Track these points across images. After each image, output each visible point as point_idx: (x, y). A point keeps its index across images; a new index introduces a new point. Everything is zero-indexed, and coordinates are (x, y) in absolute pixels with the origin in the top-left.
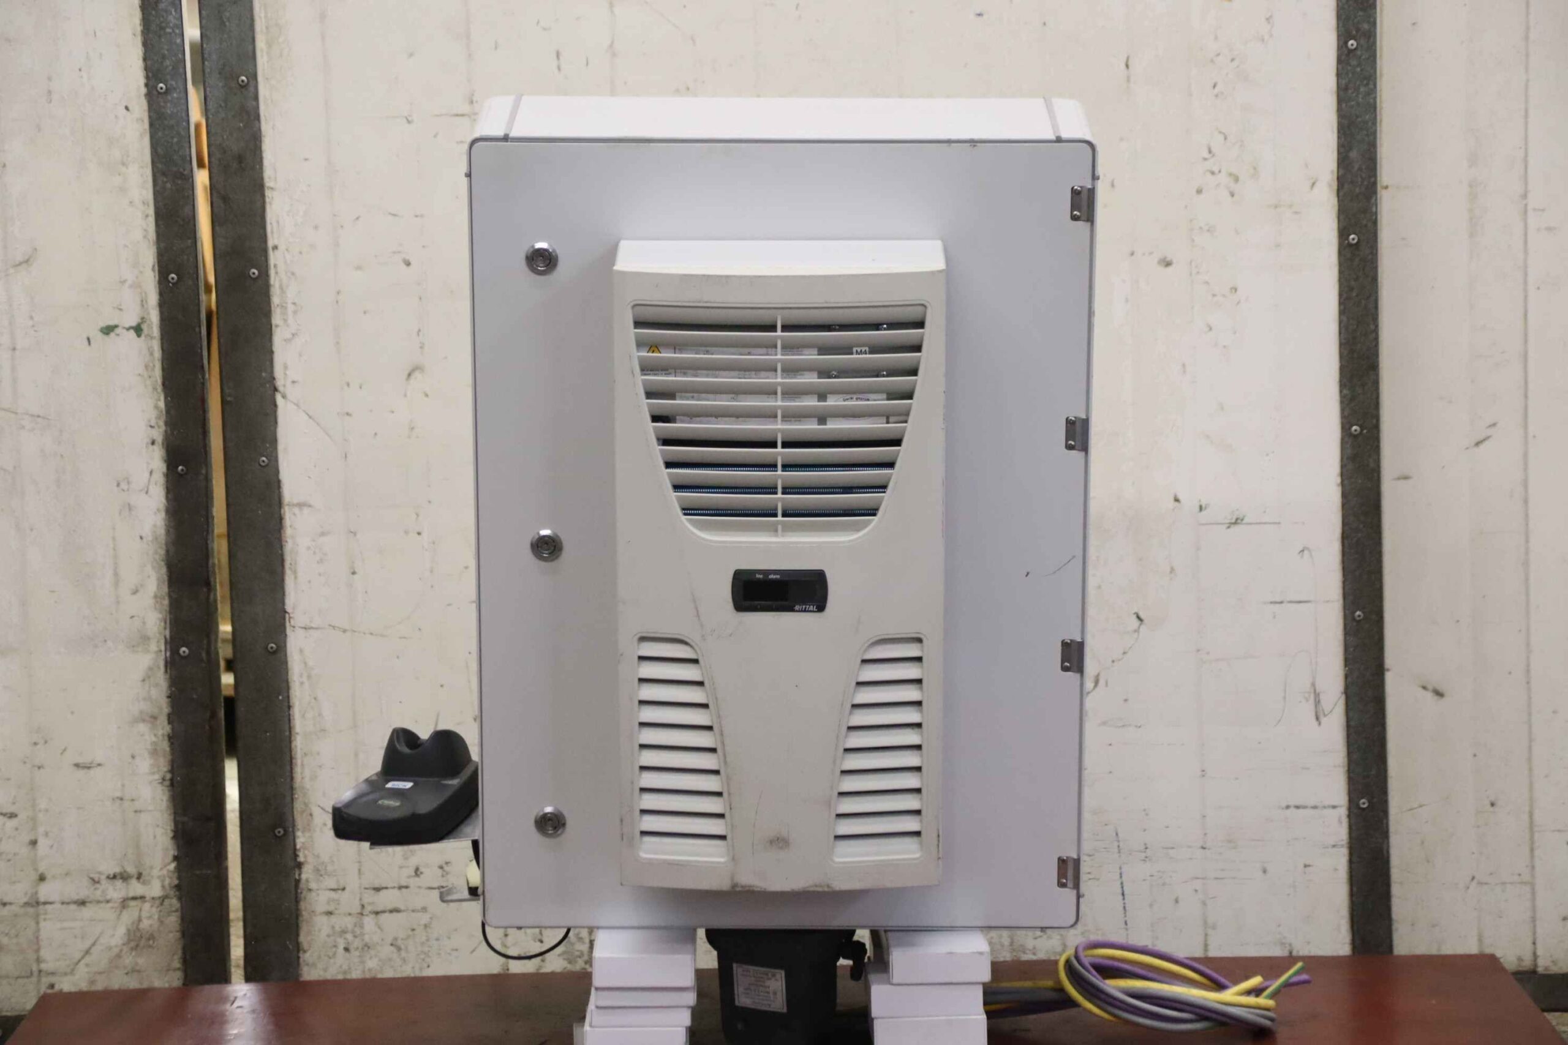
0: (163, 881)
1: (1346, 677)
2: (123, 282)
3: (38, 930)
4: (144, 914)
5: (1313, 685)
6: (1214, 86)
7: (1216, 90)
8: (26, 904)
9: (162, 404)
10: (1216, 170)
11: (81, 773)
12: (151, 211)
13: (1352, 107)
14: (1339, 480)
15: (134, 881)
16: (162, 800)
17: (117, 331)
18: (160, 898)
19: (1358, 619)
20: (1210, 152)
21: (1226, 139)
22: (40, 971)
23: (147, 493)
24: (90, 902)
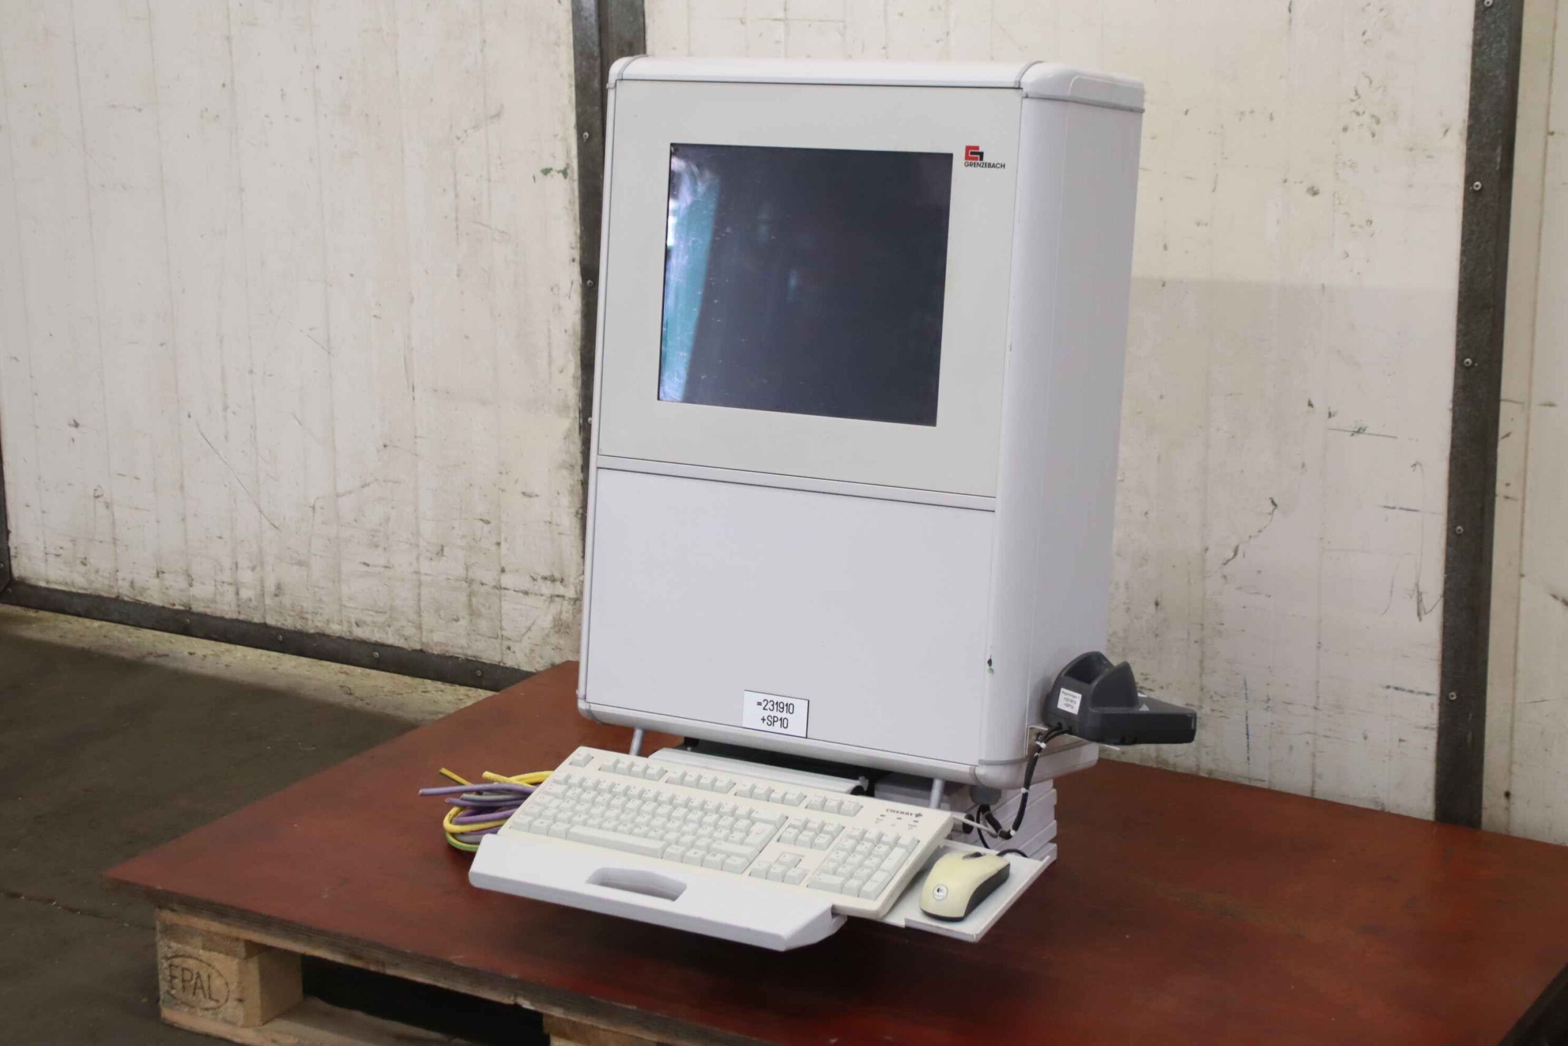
0: (576, 587)
1: (1446, 582)
2: (556, 136)
3: (500, 607)
4: (564, 609)
5: (1417, 585)
6: (1364, 34)
7: (1366, 37)
8: (495, 587)
9: (578, 231)
10: (1360, 110)
11: (526, 499)
12: (573, 83)
13: (1484, 61)
14: (1451, 406)
15: (558, 583)
16: (576, 528)
17: (552, 173)
18: (573, 599)
19: (1459, 533)
20: (1357, 94)
21: (1371, 82)
22: (502, 636)
23: (570, 297)
24: (531, 593)
